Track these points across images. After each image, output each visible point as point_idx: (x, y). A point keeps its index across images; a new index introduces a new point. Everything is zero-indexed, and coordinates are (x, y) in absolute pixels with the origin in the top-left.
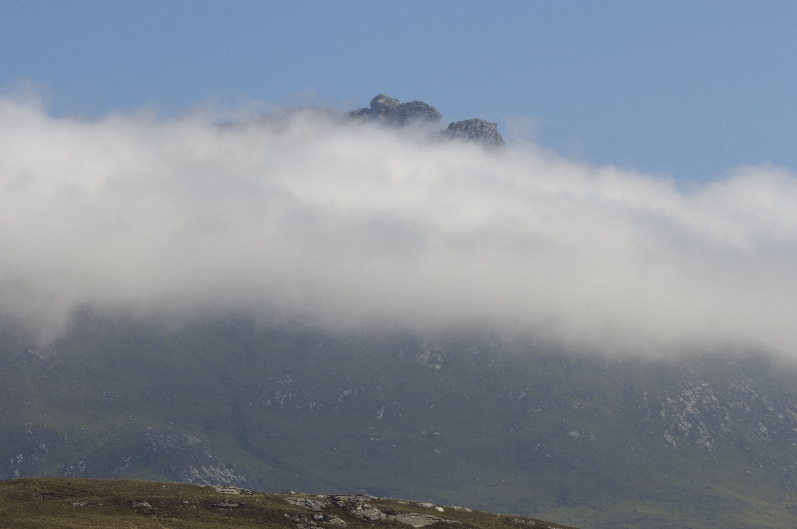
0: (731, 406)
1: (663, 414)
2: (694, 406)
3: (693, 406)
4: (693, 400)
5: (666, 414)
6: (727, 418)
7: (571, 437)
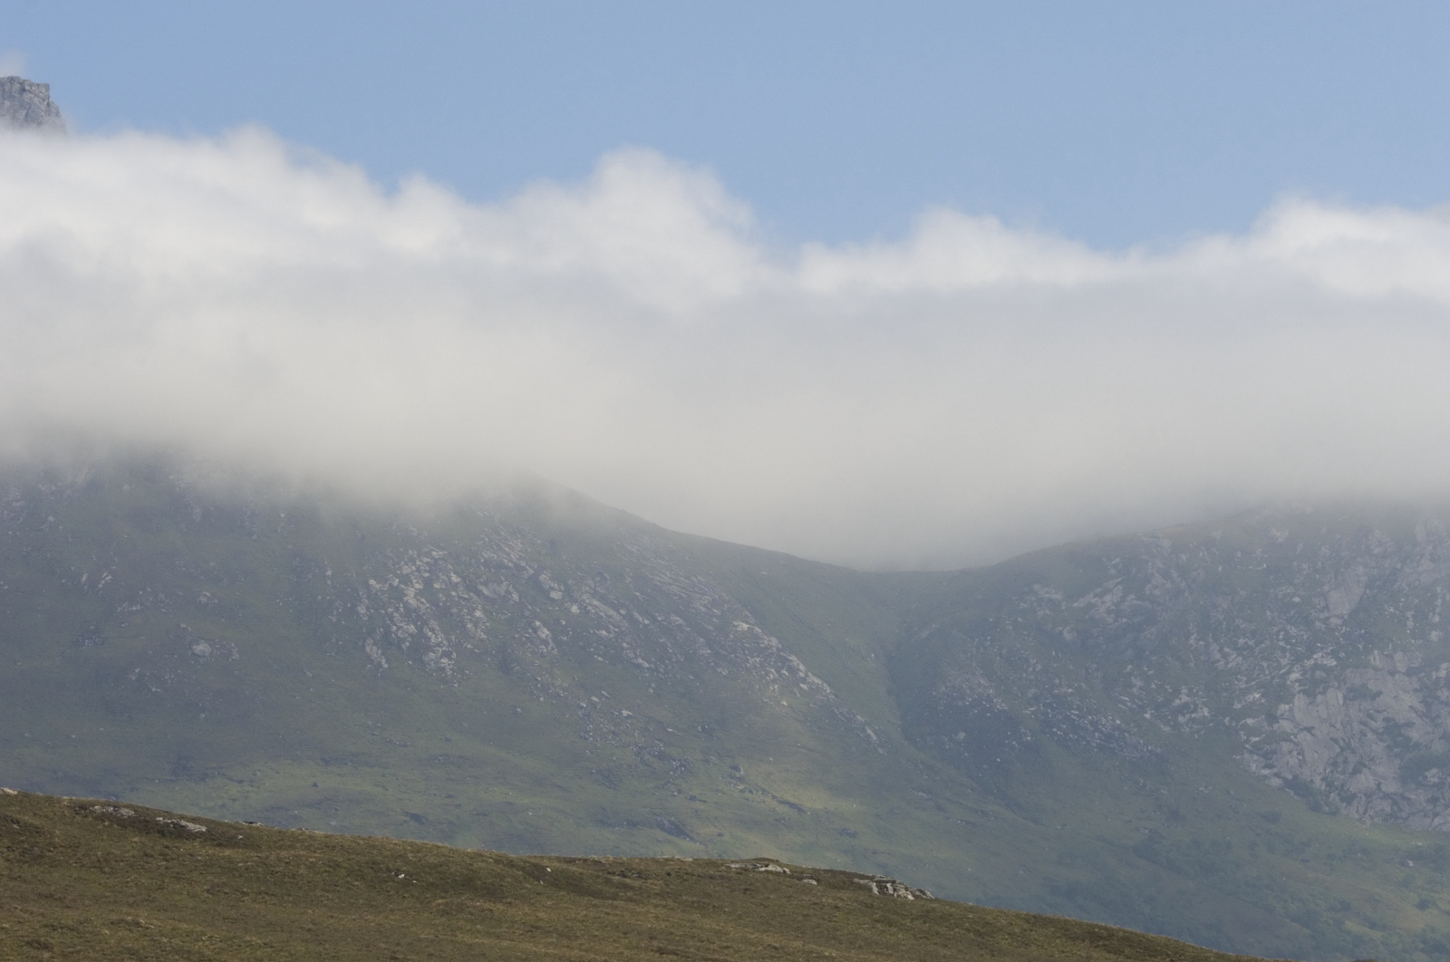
0: (486, 592)
1: (362, 610)
2: (419, 594)
3: (416, 594)
4: (417, 582)
5: (368, 608)
6: (478, 614)
7: (195, 654)
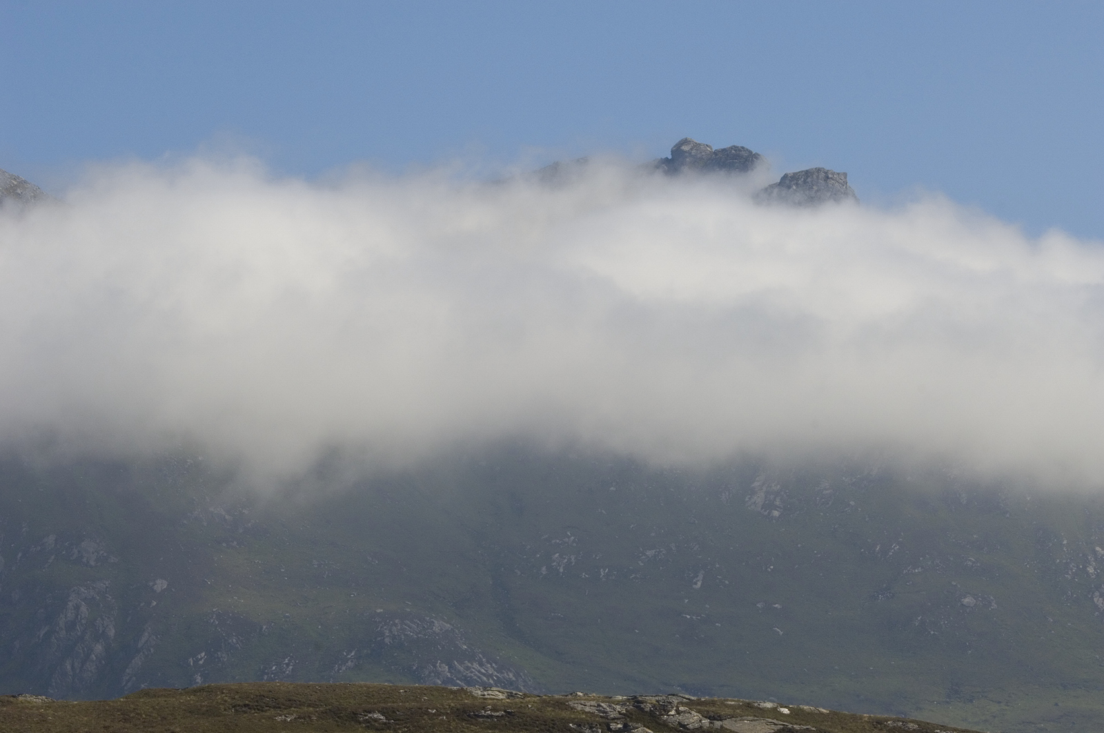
1: (1090, 570)
5: (1095, 569)
7: (963, 605)
